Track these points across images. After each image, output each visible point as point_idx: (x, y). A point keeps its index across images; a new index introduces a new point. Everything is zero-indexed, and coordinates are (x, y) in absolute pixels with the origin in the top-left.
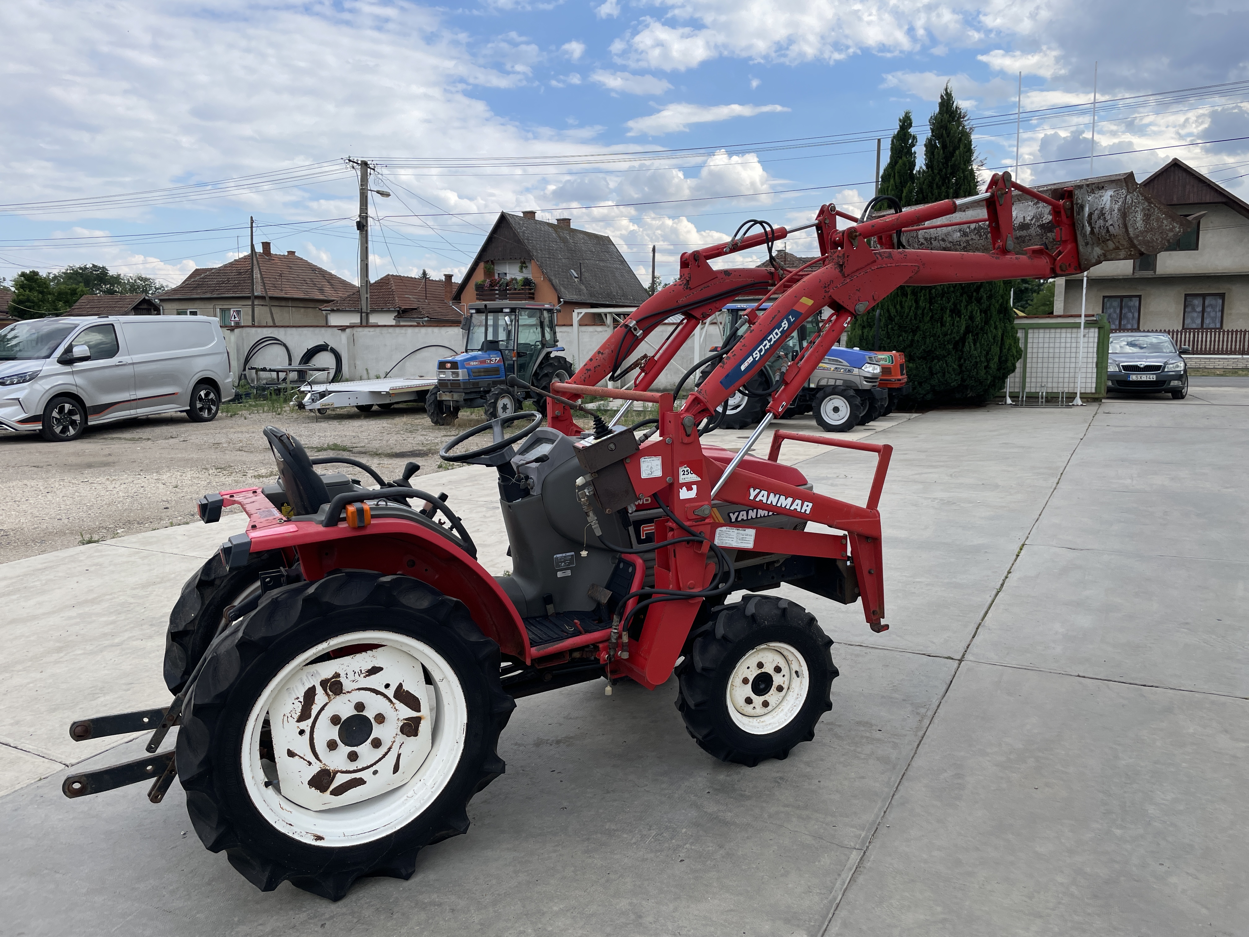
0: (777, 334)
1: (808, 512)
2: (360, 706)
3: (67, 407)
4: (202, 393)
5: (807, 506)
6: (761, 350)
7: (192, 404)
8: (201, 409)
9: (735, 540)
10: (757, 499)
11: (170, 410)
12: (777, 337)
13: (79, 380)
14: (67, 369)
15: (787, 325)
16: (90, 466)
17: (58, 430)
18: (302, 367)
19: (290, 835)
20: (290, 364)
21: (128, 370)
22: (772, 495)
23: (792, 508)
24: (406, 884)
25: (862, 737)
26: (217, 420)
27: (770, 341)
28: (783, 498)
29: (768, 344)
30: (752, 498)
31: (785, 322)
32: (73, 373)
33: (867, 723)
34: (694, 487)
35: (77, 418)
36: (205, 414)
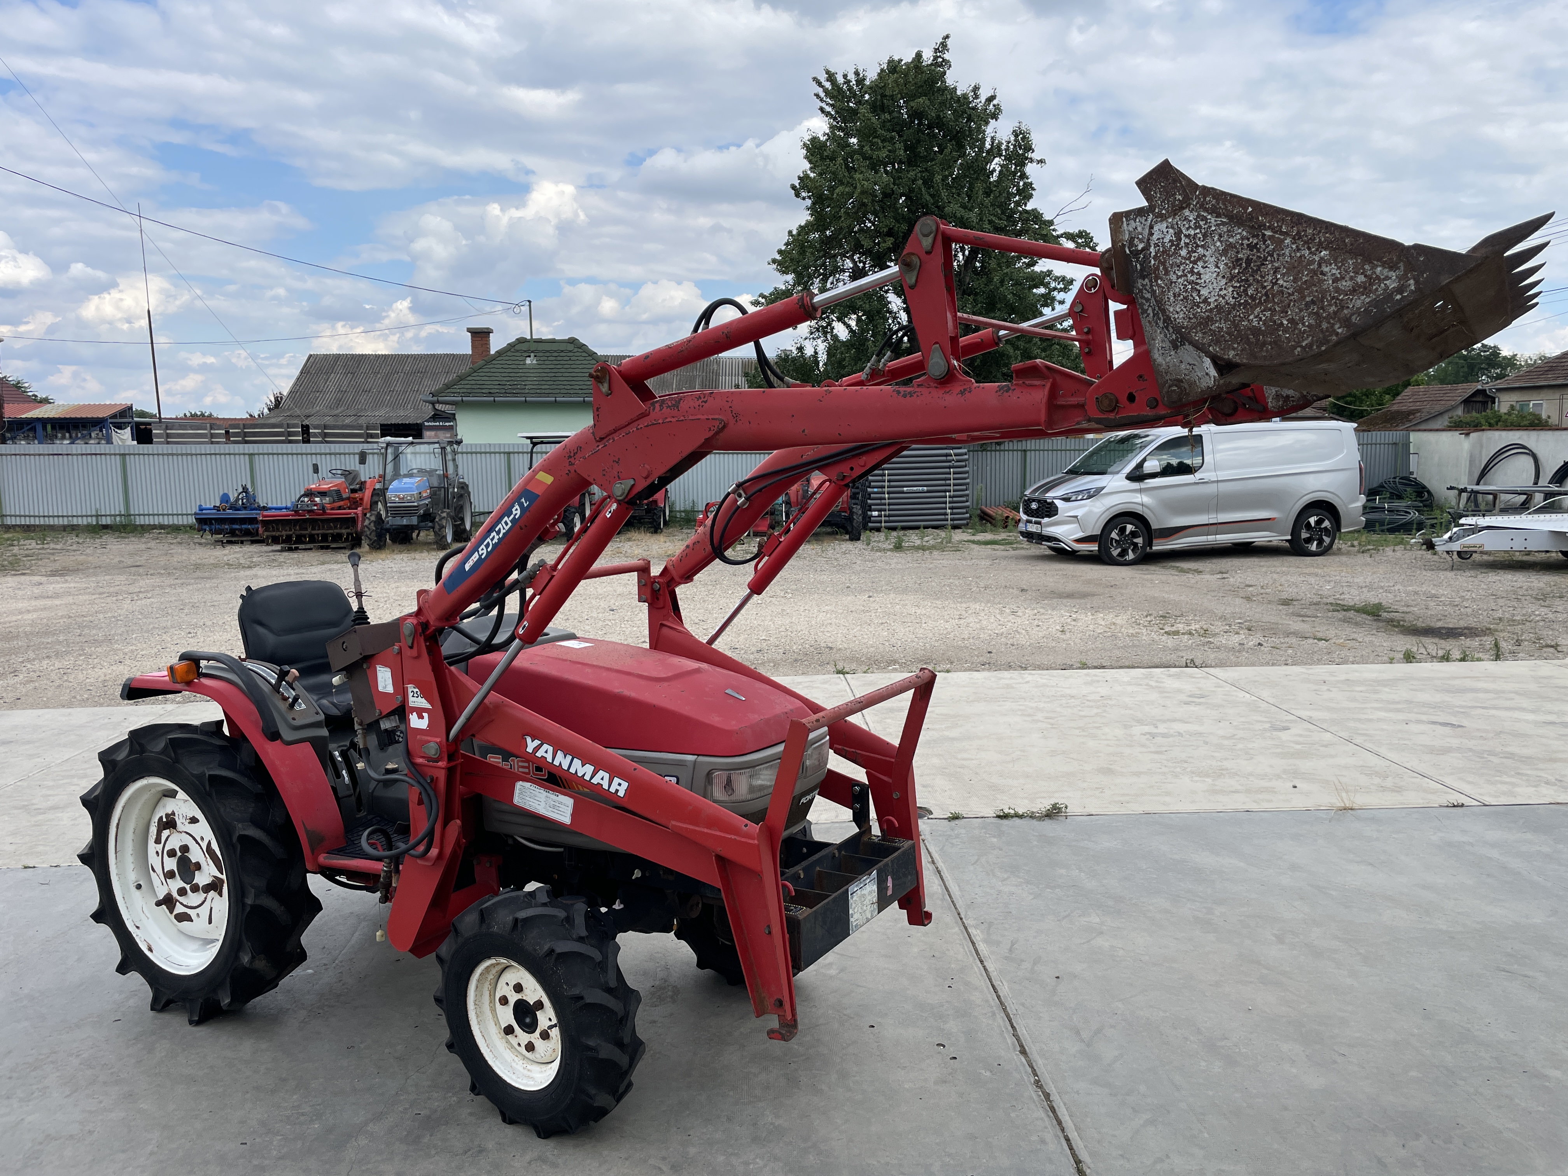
0: (506, 523)
1: (621, 794)
2: (187, 848)
3: (1130, 528)
4: (1312, 520)
5: (617, 785)
6: (488, 544)
7: (1295, 532)
8: (1309, 540)
9: (543, 804)
10: (539, 754)
11: (1259, 537)
12: (507, 528)
13: (1145, 499)
14: (1136, 485)
15: (519, 512)
17: (1115, 552)
18: (1554, 488)
19: (134, 936)
20: (1536, 483)
21: (1212, 489)
22: (560, 754)
23: (593, 781)
26: (1334, 554)
27: (498, 533)
28: (576, 762)
29: (497, 537)
30: (530, 750)
31: (517, 507)
32: (1140, 491)
34: (425, 715)
35: (1139, 541)
36: (1314, 547)
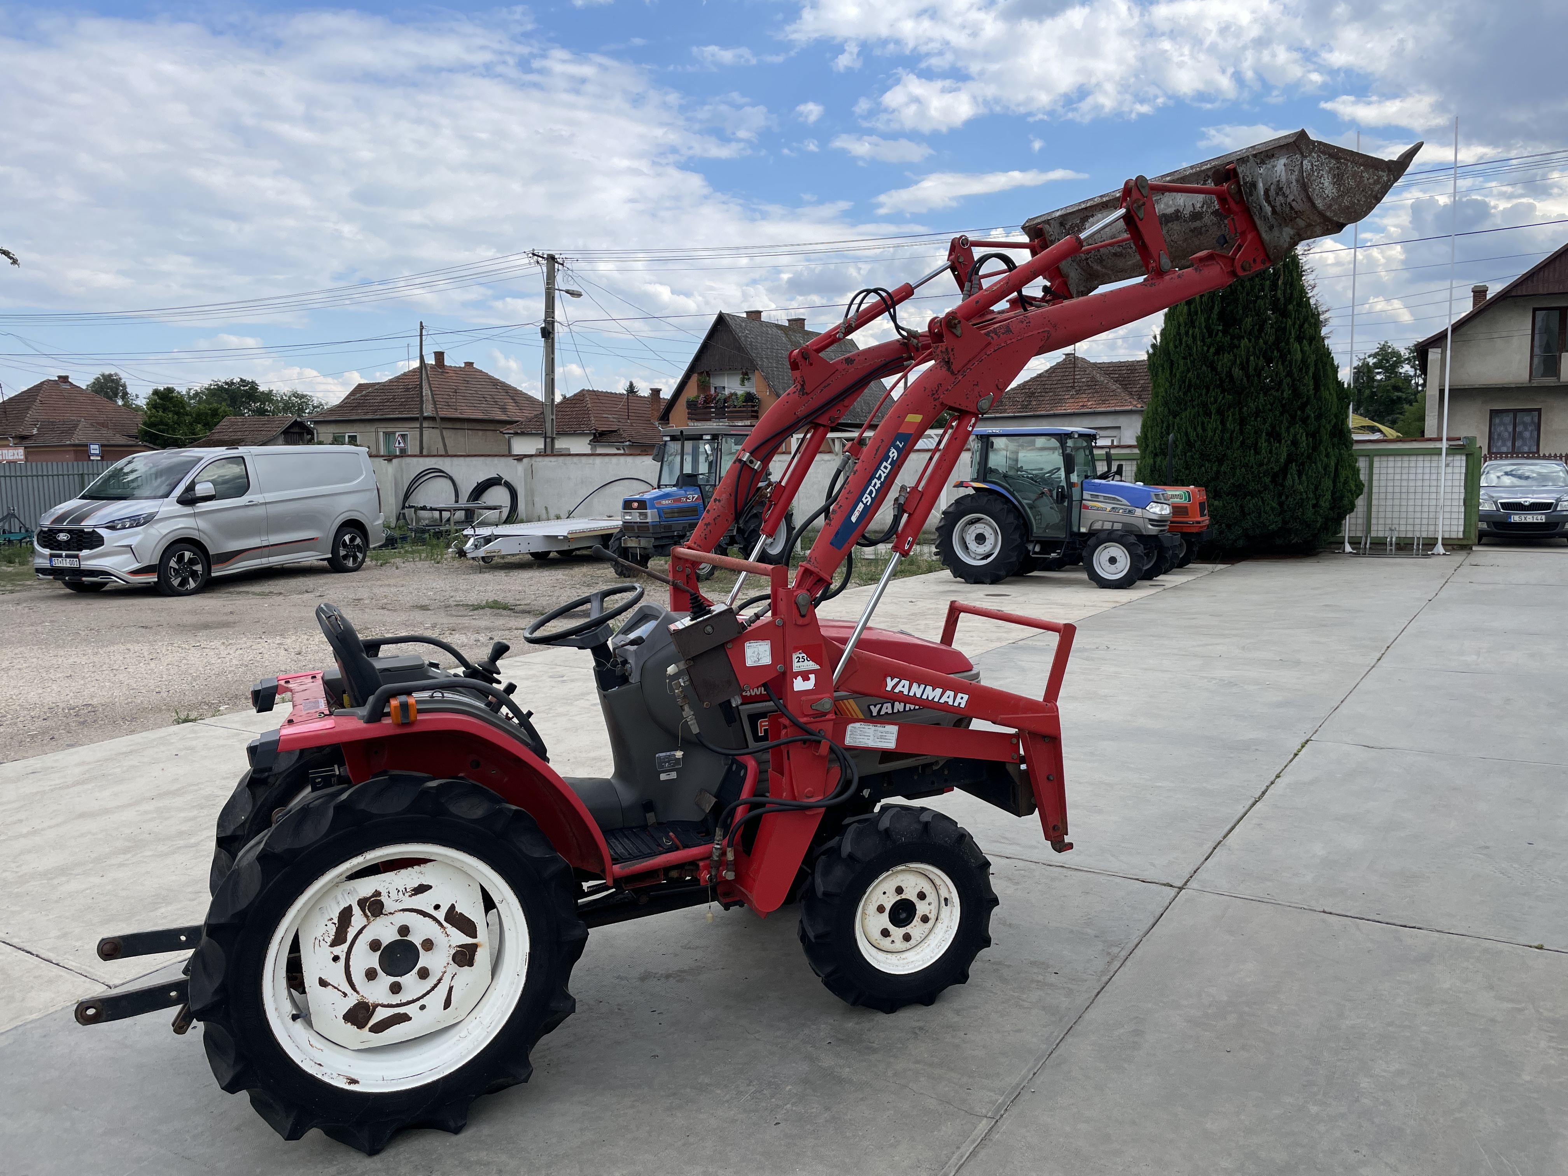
1: (962, 706)
2: (404, 930)
3: (187, 555)
4: (347, 538)
5: (962, 698)
7: (334, 551)
8: (345, 557)
9: (872, 738)
10: (896, 690)
11: (309, 558)
13: (201, 523)
14: (188, 510)
16: (206, 626)
17: (176, 582)
18: (471, 505)
19: (319, 1076)
20: (457, 501)
21: (260, 511)
22: (915, 685)
23: (942, 701)
24: (454, 1139)
25: (1032, 981)
26: (364, 570)
28: (929, 688)
30: (889, 688)
32: (195, 515)
33: (1043, 963)
34: (812, 677)
35: (198, 568)
36: (350, 563)
